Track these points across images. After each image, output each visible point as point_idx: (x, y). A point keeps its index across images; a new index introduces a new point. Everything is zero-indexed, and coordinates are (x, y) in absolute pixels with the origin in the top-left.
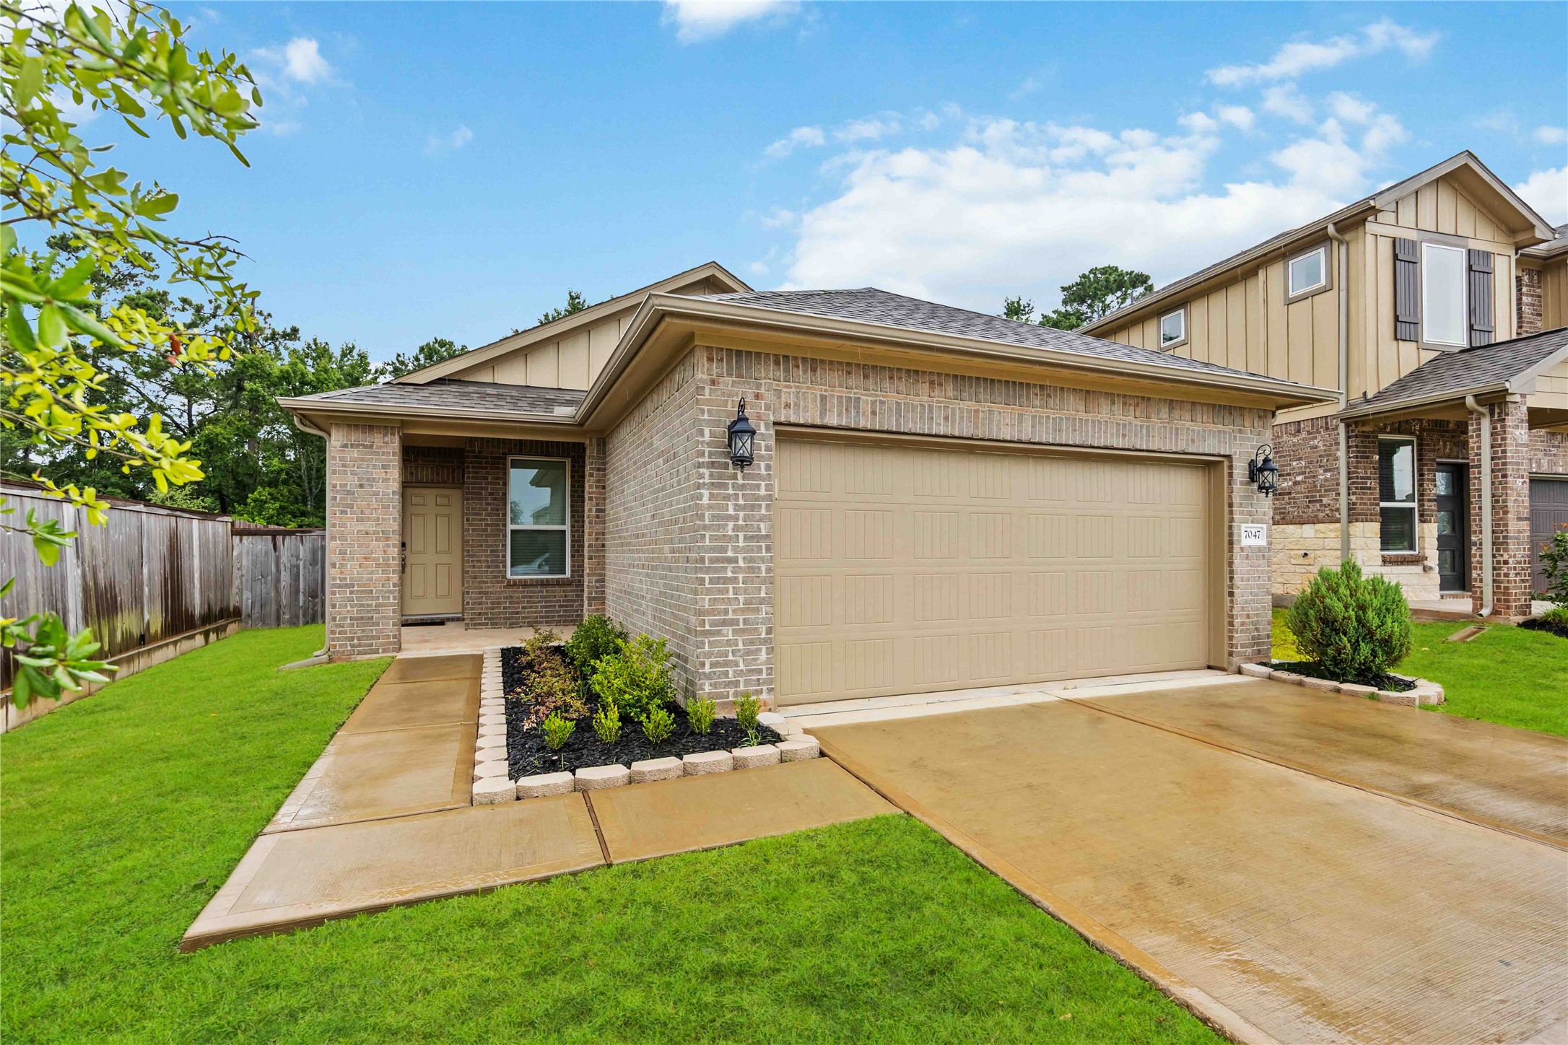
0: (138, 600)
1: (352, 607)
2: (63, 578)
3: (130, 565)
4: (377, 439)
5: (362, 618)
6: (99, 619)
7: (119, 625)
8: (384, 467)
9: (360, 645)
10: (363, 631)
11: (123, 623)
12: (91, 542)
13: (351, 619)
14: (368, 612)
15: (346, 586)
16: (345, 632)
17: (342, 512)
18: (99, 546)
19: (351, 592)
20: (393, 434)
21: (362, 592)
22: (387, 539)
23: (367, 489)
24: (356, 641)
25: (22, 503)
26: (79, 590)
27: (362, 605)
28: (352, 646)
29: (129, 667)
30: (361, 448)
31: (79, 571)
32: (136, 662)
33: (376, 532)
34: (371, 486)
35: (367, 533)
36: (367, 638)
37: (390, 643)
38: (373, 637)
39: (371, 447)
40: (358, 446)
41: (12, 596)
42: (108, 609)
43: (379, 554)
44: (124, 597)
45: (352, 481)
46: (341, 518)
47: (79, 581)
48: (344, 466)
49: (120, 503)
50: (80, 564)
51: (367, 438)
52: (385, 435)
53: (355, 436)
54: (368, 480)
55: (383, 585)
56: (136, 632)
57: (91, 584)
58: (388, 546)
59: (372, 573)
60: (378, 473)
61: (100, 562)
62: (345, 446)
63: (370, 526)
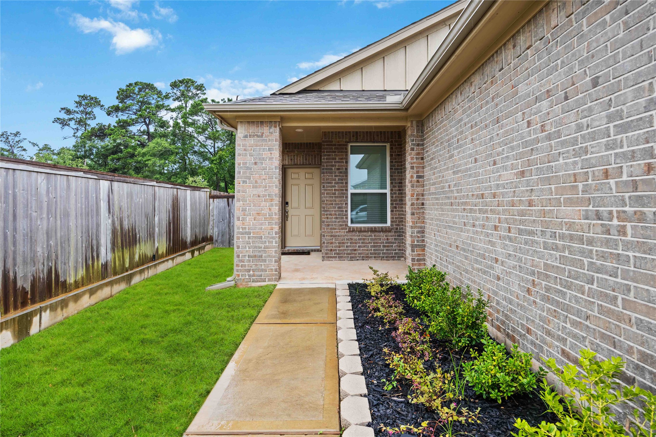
0: (151, 235)
1: (249, 248)
2: (98, 225)
3: (147, 217)
4: (266, 130)
5: (255, 256)
6: (123, 249)
7: (137, 251)
8: (270, 150)
9: (254, 275)
10: (256, 265)
11: (140, 249)
12: (119, 203)
13: (249, 256)
14: (259, 252)
15: (246, 233)
16: (245, 266)
17: (244, 182)
18: (124, 205)
19: (249, 238)
20: (275, 127)
21: (255, 237)
22: (272, 200)
23: (259, 165)
24: (251, 272)
25: (68, 181)
26: (109, 232)
27: (256, 247)
28: (249, 276)
29: (141, 276)
30: (256, 138)
31: (110, 221)
32: (146, 273)
33: (265, 196)
34: (262, 163)
35: (259, 196)
36: (259, 270)
37: (273, 275)
38: (262, 270)
39: (262, 136)
40: (254, 136)
41: (56, 239)
42: (129, 242)
43: (266, 211)
44: (141, 234)
45: (250, 160)
46: (243, 186)
47: (110, 227)
48: (245, 150)
49: (141, 181)
50: (111, 216)
51: (259, 130)
52: (270, 127)
53: (253, 129)
54: (260, 159)
55: (269, 233)
56: (149, 254)
57: (119, 228)
58: (272, 205)
59: (261, 224)
60: (266, 154)
61: (125, 215)
62: (246, 136)
63: (260, 191)
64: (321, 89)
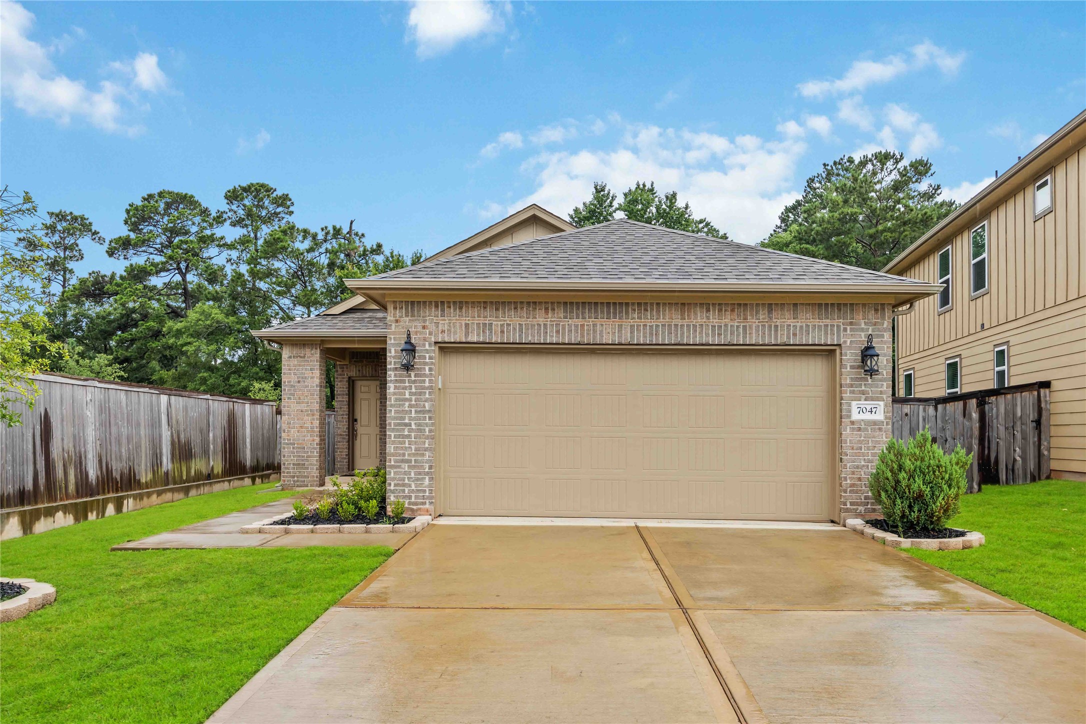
0: (206, 452)
1: (294, 457)
2: (160, 436)
3: (201, 431)
4: (308, 352)
5: (299, 464)
6: (180, 461)
7: (193, 466)
8: (311, 369)
9: (298, 481)
10: (300, 472)
11: (196, 465)
12: (176, 417)
13: (293, 464)
14: (303, 460)
15: (291, 444)
16: (290, 472)
17: (289, 398)
18: (181, 419)
19: (293, 448)
20: (316, 349)
21: (299, 448)
22: (313, 415)
23: (302, 384)
24: (296, 478)
25: (139, 396)
26: (169, 443)
27: (299, 456)
28: (294, 481)
29: (197, 491)
30: (299, 358)
31: (169, 433)
32: (202, 489)
33: (307, 411)
34: (304, 382)
35: (302, 411)
36: (302, 477)
37: (314, 481)
38: (305, 477)
39: (304, 357)
40: (297, 357)
41: (133, 444)
42: (186, 456)
43: (308, 425)
44: (196, 449)
45: (294, 379)
46: (288, 402)
47: (169, 438)
48: (289, 370)
49: (195, 394)
50: (170, 429)
51: (302, 352)
52: (312, 350)
53: (296, 351)
54: (302, 378)
55: (311, 444)
56: (205, 471)
57: (176, 440)
58: (314, 419)
59: (304, 436)
60: (308, 374)
61: (182, 428)
62: (290, 357)
63: (303, 407)
64: (366, 308)
